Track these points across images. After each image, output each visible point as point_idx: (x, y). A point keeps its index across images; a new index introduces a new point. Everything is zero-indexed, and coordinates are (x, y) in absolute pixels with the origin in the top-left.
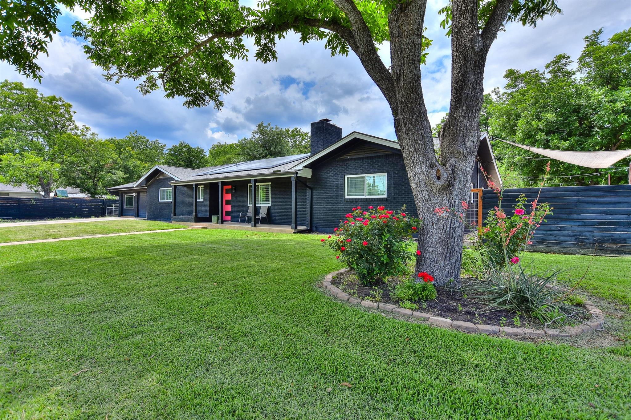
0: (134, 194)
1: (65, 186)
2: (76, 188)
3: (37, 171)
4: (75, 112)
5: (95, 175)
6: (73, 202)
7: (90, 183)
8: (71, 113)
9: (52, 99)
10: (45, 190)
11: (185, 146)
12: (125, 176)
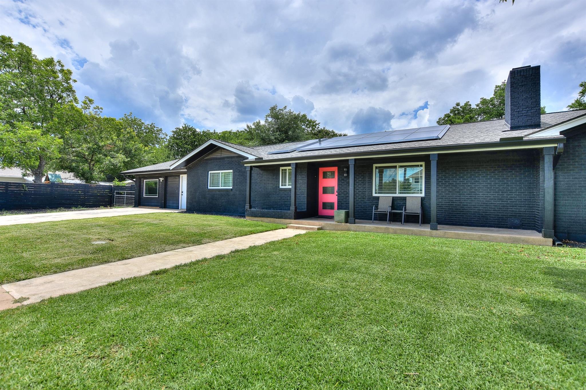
0: (161, 179)
1: (56, 169)
2: (69, 172)
3: (34, 147)
4: (75, 81)
5: (92, 158)
6: (76, 188)
7: (86, 167)
8: (71, 82)
9: (50, 62)
10: (36, 173)
11: (190, 129)
12: (126, 160)
